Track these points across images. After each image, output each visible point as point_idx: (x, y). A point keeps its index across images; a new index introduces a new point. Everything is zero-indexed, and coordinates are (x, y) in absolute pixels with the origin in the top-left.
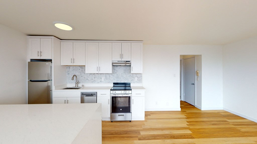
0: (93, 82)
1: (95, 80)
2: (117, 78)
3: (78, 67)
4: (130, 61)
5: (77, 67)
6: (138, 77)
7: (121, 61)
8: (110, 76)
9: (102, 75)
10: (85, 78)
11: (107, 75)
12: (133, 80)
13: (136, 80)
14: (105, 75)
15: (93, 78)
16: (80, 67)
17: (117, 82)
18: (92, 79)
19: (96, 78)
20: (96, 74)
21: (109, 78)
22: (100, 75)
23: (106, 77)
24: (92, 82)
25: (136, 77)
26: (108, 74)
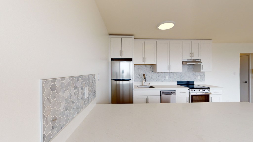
0: (158, 80)
1: (159, 79)
2: (180, 76)
3: (143, 66)
4: (199, 60)
5: (141, 65)
6: (200, 75)
7: (191, 60)
8: (173, 75)
9: (166, 73)
10: (149, 76)
11: (171, 74)
12: (196, 78)
13: (198, 79)
14: (169, 73)
15: (158, 77)
16: (144, 66)
17: (181, 81)
18: (156, 78)
19: (160, 77)
20: (160, 73)
21: (173, 76)
22: (164, 73)
23: (170, 75)
24: (156, 81)
25: (199, 75)
26: (172, 72)
